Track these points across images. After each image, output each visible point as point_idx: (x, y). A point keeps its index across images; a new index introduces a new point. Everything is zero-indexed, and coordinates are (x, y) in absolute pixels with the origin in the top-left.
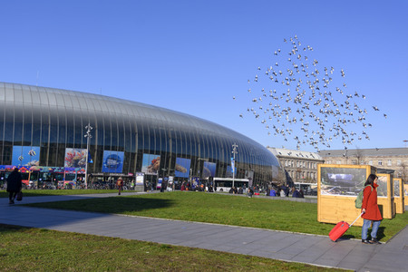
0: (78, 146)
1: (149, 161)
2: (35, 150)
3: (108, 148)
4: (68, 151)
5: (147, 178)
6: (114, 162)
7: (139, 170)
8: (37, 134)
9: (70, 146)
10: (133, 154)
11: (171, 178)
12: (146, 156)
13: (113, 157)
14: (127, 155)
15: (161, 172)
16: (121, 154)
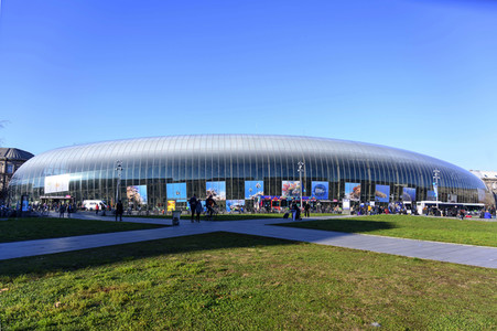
0: (291, 179)
1: (351, 189)
2: (260, 184)
3: (314, 179)
4: (284, 183)
5: (352, 203)
6: (321, 191)
7: (343, 196)
8: (260, 170)
9: (285, 179)
10: (337, 183)
11: (372, 203)
12: (347, 185)
13: (320, 187)
14: (331, 184)
15: (362, 198)
16: (326, 184)
